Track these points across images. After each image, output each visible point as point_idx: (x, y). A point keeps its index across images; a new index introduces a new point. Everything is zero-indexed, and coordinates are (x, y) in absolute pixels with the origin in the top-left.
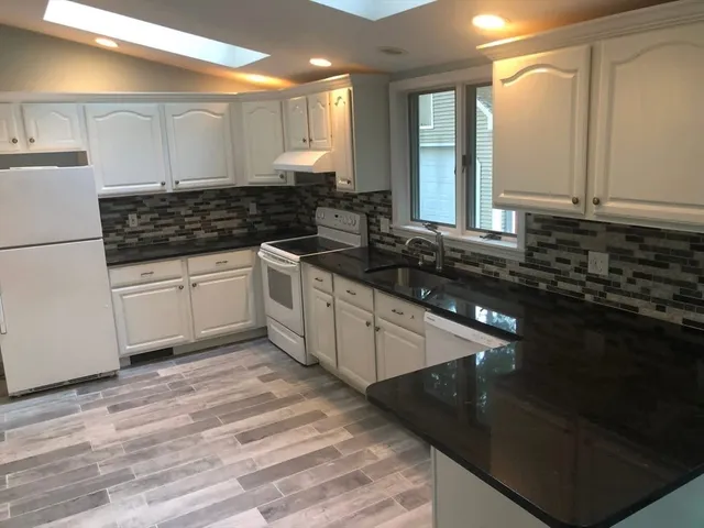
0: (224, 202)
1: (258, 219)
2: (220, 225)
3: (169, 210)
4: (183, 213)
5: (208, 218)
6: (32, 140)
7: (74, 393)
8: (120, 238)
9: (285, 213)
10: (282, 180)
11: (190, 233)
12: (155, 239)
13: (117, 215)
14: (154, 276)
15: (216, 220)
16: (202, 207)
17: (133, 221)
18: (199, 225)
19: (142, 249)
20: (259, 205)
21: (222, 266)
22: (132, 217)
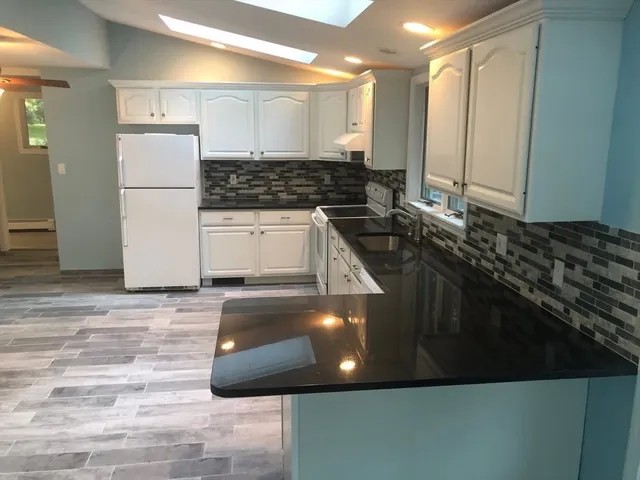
0: (303, 172)
1: (332, 188)
2: (300, 190)
3: (261, 175)
4: (271, 178)
5: (291, 183)
6: (163, 115)
7: (164, 297)
8: (223, 192)
9: (355, 185)
10: (341, 156)
11: (274, 194)
12: (249, 196)
13: (222, 174)
14: (233, 222)
15: (297, 186)
16: (287, 174)
17: (233, 180)
18: (283, 188)
19: (238, 201)
20: (333, 178)
21: (285, 221)
22: (233, 176)
